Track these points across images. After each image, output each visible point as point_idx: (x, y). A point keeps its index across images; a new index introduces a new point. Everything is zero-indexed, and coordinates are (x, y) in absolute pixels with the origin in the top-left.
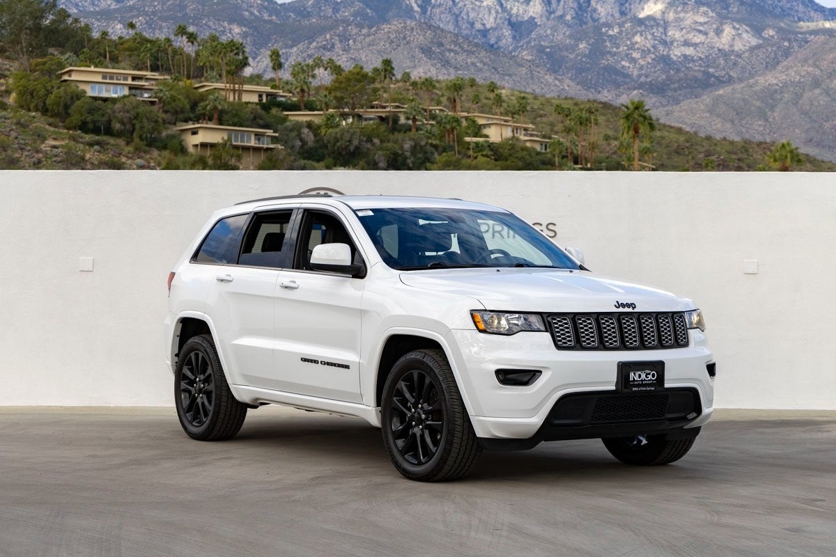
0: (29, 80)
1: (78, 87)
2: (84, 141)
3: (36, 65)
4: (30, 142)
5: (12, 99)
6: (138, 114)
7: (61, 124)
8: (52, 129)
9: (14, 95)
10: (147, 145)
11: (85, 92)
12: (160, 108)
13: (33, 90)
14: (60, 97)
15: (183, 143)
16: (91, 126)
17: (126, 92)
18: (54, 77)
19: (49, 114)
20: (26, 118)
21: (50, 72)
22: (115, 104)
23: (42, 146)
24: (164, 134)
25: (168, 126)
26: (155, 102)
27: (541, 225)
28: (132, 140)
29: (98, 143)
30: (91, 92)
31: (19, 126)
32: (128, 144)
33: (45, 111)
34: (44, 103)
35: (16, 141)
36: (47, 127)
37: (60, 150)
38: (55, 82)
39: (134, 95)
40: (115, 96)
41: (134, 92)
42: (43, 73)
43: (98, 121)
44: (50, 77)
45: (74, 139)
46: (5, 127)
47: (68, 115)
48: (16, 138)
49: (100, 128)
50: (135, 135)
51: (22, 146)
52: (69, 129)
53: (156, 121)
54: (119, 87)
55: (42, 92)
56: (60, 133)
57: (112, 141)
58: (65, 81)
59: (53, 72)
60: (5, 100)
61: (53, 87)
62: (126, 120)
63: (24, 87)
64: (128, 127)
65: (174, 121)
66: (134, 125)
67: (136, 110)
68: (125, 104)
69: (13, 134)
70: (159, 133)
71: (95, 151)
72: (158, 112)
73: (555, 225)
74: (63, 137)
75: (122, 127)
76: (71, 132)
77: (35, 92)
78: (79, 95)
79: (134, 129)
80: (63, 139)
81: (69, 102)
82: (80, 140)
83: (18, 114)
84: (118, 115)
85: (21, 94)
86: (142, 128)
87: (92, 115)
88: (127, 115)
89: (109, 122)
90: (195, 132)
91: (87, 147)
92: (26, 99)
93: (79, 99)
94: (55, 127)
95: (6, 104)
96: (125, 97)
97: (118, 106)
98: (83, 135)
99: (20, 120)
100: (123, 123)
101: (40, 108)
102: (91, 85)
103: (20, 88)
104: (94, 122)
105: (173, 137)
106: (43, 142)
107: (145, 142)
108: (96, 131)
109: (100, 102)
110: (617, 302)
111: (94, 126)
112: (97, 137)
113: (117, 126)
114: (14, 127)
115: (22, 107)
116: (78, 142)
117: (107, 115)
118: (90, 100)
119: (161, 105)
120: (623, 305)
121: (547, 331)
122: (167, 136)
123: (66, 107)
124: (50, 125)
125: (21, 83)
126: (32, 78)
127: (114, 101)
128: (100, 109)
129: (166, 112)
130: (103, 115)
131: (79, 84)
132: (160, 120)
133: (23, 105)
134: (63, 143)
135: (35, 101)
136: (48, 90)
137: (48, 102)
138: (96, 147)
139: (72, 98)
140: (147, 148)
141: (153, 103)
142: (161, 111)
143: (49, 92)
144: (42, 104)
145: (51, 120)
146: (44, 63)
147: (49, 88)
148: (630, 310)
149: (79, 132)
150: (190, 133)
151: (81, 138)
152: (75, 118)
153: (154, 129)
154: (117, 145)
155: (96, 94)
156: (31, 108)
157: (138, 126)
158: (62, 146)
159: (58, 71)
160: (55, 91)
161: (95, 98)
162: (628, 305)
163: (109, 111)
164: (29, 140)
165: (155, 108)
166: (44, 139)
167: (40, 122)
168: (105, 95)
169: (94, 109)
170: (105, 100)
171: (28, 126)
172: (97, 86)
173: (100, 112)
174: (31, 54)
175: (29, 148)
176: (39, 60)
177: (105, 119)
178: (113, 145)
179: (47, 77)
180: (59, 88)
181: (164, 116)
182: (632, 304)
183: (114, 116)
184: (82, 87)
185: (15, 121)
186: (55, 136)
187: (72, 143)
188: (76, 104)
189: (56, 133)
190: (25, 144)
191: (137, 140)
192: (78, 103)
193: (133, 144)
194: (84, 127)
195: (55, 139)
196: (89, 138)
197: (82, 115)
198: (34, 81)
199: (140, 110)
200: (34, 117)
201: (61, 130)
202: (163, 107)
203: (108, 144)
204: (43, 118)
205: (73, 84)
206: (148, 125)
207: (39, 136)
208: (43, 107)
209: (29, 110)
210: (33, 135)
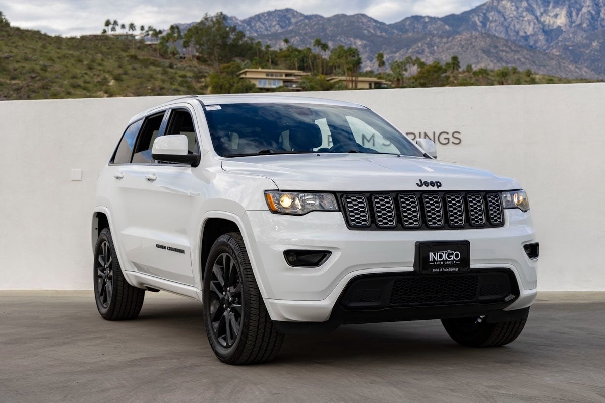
0: (219, 78)
1: (250, 82)
3: (224, 68)
5: (207, 91)
9: (209, 88)
11: (254, 85)
13: (221, 85)
14: (239, 89)
17: (282, 83)
18: (234, 75)
21: (233, 73)
26: (300, 90)
30: (259, 84)
38: (236, 79)
39: (287, 86)
40: (275, 86)
41: (286, 84)
42: (228, 73)
44: (232, 75)
54: (277, 81)
55: (227, 85)
58: (242, 78)
59: (235, 72)
61: (234, 82)
63: (216, 83)
77: (223, 87)
78: (251, 86)
85: (214, 87)
92: (217, 90)
93: (250, 89)
96: (281, 86)
102: (258, 80)
103: (214, 84)
109: (264, 90)
110: (421, 181)
118: (258, 89)
120: (426, 184)
121: (340, 210)
125: (215, 80)
126: (221, 77)
127: (274, 89)
131: (250, 80)
136: (231, 85)
139: (246, 88)
141: (298, 91)
146: (229, 67)
147: (232, 83)
148: (435, 188)
155: (262, 85)
159: (237, 72)
160: (236, 85)
161: (261, 88)
162: (432, 184)
168: (268, 85)
170: (268, 89)
172: (263, 81)
174: (220, 61)
176: (226, 65)
180: (238, 83)
182: (437, 182)
184: (253, 82)
198: (223, 78)
205: (247, 81)
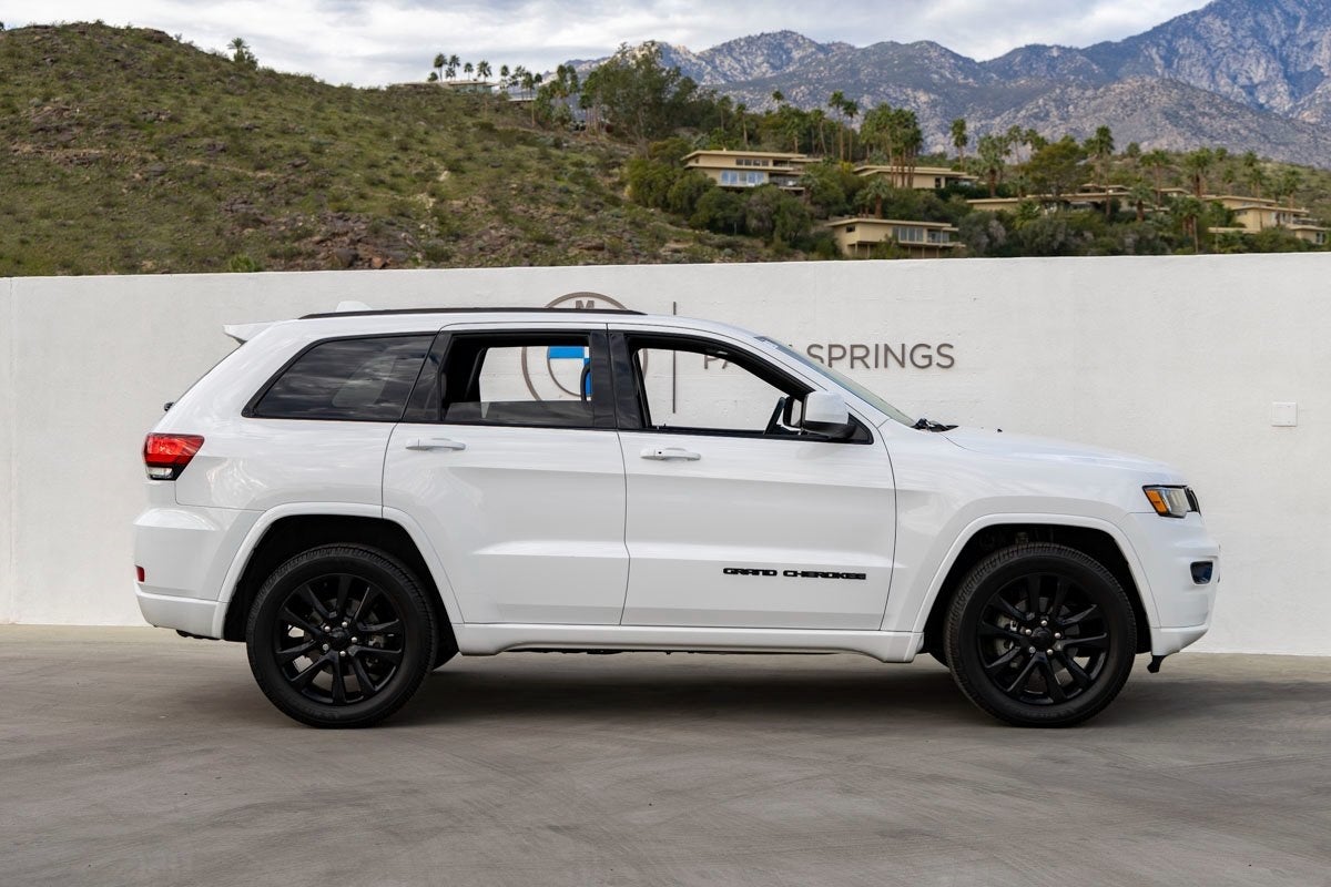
0: (647, 169)
1: (706, 175)
2: (712, 242)
3: (656, 149)
4: (647, 245)
5: (626, 193)
6: (779, 207)
7: (685, 222)
8: (674, 228)
9: (629, 188)
10: (791, 247)
11: (714, 181)
12: (806, 199)
13: (652, 181)
14: (684, 189)
15: (837, 243)
16: (721, 224)
17: (765, 179)
18: (676, 163)
19: (671, 210)
20: (644, 215)
21: (672, 158)
22: (751, 195)
23: (661, 251)
24: (813, 231)
25: (817, 221)
26: (801, 191)
27: (929, 347)
28: (772, 240)
29: (729, 245)
30: (722, 181)
31: (633, 226)
32: (767, 245)
33: (665, 206)
34: (665, 197)
35: (629, 244)
36: (668, 226)
37: (683, 254)
38: (679, 170)
39: (775, 184)
40: (752, 185)
41: (774, 179)
42: (662, 157)
43: (730, 217)
44: (672, 163)
45: (700, 240)
46: (617, 227)
47: (694, 210)
48: (630, 241)
49: (732, 225)
50: (775, 234)
51: (637, 251)
52: (694, 228)
53: (803, 216)
54: (756, 174)
55: (662, 182)
56: (684, 233)
57: (747, 242)
58: (691, 168)
59: (676, 157)
60: (619, 194)
61: (675, 177)
62: (764, 215)
63: (642, 177)
64: (767, 224)
65: (825, 215)
66: (774, 222)
67: (776, 202)
68: (763, 196)
69: (627, 236)
70: (807, 230)
71: (726, 255)
72: (805, 204)
73: (951, 347)
74: (687, 238)
75: (760, 224)
76: (697, 232)
77: (653, 185)
78: (707, 186)
79: (774, 226)
80: (687, 241)
81: (695, 195)
82: (708, 241)
83: (634, 210)
84: (754, 209)
85: (637, 186)
86: (784, 224)
87: (723, 210)
88: (766, 209)
89: (744, 217)
90: (850, 229)
91: (716, 250)
92: (643, 193)
93: (706, 190)
94: (678, 226)
95: (619, 199)
96: (763, 186)
97: (755, 197)
98: (712, 235)
99: (634, 219)
100: (760, 219)
101: (660, 202)
102: (722, 172)
103: (636, 179)
104: (725, 219)
105: (823, 235)
106: (662, 246)
107: (788, 243)
108: (728, 230)
109: (733, 193)
111: (725, 224)
112: (729, 238)
113: (753, 223)
114: (628, 227)
115: (638, 202)
116: (705, 244)
117: (740, 210)
118: (721, 192)
119: (809, 195)
122: (816, 235)
123: (692, 201)
124: (671, 223)
125: (638, 172)
126: (650, 165)
127: (750, 191)
128: (732, 202)
129: (814, 204)
130: (737, 210)
131: (706, 172)
132: (806, 213)
133: (640, 200)
134: (687, 246)
135: (654, 194)
136: (668, 180)
137: (669, 195)
138: (728, 250)
139: (699, 190)
140: (790, 250)
141: (798, 193)
142: (809, 202)
143: (670, 183)
144: (662, 198)
145: (673, 217)
146: (665, 147)
147: (671, 178)
149: (707, 231)
150: (845, 229)
151: (710, 239)
152: (702, 215)
153: (799, 226)
154: (753, 247)
155: (728, 184)
156: (649, 202)
157: (779, 223)
158: (686, 250)
159: (681, 156)
160: (678, 181)
161: (727, 189)
163: (743, 204)
164: (646, 243)
165: (801, 199)
166: (663, 242)
167: (659, 220)
168: (739, 184)
169: (725, 203)
170: (739, 190)
171: (645, 225)
172: (730, 174)
173: (733, 206)
174: (649, 135)
175: (645, 253)
176: (659, 143)
177: (738, 214)
178: (748, 247)
179: (668, 164)
180: (682, 177)
181: (812, 208)
183: (750, 211)
184: (711, 175)
185: (629, 220)
186: (677, 238)
187: (698, 246)
188: (703, 197)
189: (679, 233)
190: (640, 248)
191: (777, 240)
192: (705, 195)
193: (773, 245)
194: (712, 226)
195: (677, 241)
196: (718, 238)
197: (710, 210)
198: (654, 168)
199: (781, 203)
200: (652, 214)
201: (685, 230)
202: (811, 198)
203: (742, 246)
204: (663, 215)
205: (700, 172)
206: (791, 221)
207: (657, 237)
208: (663, 202)
209: (647, 206)
210: (650, 236)
